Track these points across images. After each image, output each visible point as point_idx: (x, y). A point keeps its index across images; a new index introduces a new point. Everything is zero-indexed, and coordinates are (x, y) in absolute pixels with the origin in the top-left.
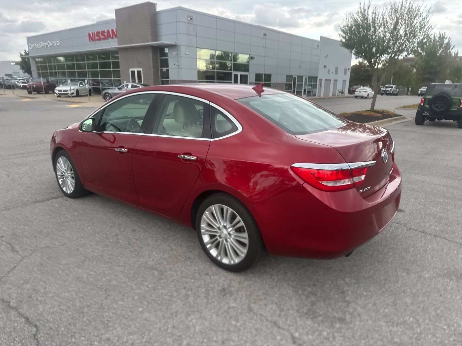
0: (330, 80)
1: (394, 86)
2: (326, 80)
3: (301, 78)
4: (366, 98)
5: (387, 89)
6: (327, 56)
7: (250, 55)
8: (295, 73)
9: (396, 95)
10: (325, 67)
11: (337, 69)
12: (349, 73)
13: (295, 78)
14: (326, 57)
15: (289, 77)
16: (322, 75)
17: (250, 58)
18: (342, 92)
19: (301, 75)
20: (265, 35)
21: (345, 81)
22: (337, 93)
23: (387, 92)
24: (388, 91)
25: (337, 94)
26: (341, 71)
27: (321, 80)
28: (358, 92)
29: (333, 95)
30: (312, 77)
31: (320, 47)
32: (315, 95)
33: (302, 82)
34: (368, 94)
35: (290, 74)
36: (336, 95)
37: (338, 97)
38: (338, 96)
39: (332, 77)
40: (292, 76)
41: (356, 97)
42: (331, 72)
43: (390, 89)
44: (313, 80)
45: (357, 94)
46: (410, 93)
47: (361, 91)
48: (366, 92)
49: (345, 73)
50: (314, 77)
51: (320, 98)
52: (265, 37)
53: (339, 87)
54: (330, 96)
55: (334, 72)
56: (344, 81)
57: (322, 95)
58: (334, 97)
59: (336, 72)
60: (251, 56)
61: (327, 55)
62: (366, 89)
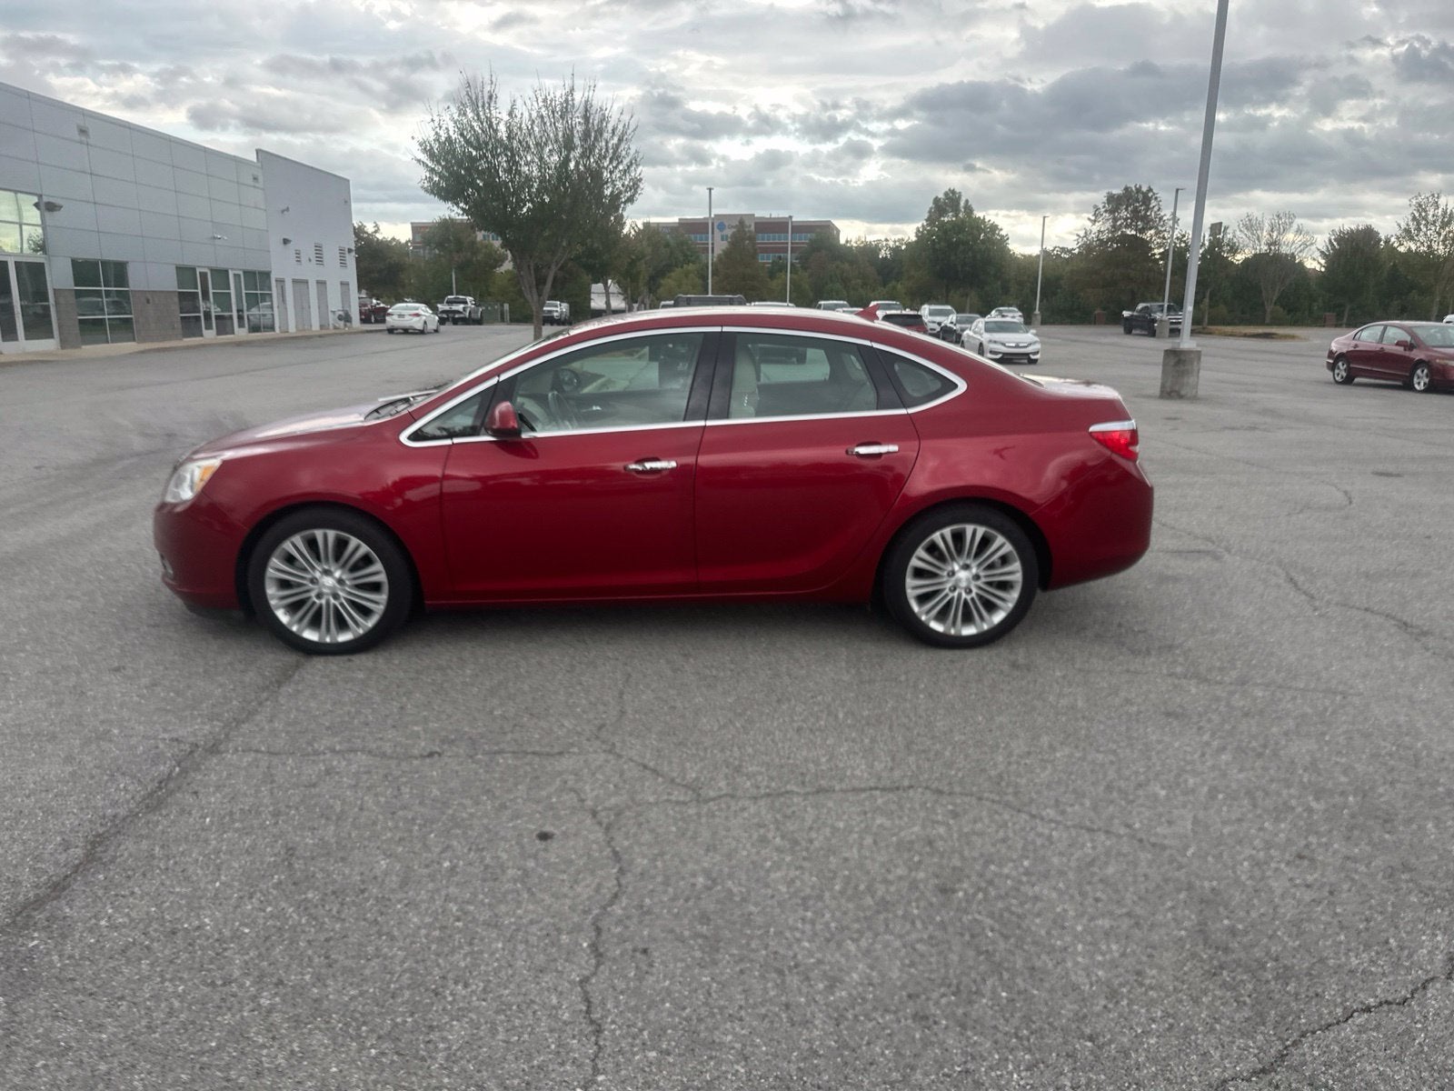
0: (307, 282)
1: (469, 299)
2: (295, 281)
3: (221, 275)
4: (422, 332)
5: (455, 307)
6: (287, 209)
7: (40, 196)
8: (203, 261)
9: (479, 322)
10: (286, 241)
11: (319, 249)
12: (351, 260)
13: (203, 275)
14: (283, 211)
15: (185, 273)
16: (282, 267)
17: (43, 207)
18: (346, 318)
19: (222, 266)
20: (83, 131)
21: (348, 284)
22: (332, 319)
23: (457, 316)
24: (458, 312)
25: (331, 322)
26: (331, 255)
27: (281, 281)
28: (395, 317)
29: (322, 327)
30: (254, 273)
31: (260, 185)
32: (272, 328)
33: (229, 289)
34: (425, 323)
35: (188, 262)
36: (331, 327)
37: (338, 334)
38: (335, 328)
39: (311, 273)
40: (194, 270)
41: (391, 331)
42: (304, 259)
43: (462, 306)
44: (258, 281)
45: (392, 321)
46: (507, 317)
47: (403, 312)
48: (418, 315)
49: (343, 263)
50: (261, 273)
51: (286, 335)
52: (83, 138)
53: (335, 304)
54: (314, 329)
55: (314, 259)
56: (344, 284)
57: (292, 329)
58: (324, 332)
59: (320, 260)
60: (45, 199)
61: (285, 208)
62: (417, 309)
